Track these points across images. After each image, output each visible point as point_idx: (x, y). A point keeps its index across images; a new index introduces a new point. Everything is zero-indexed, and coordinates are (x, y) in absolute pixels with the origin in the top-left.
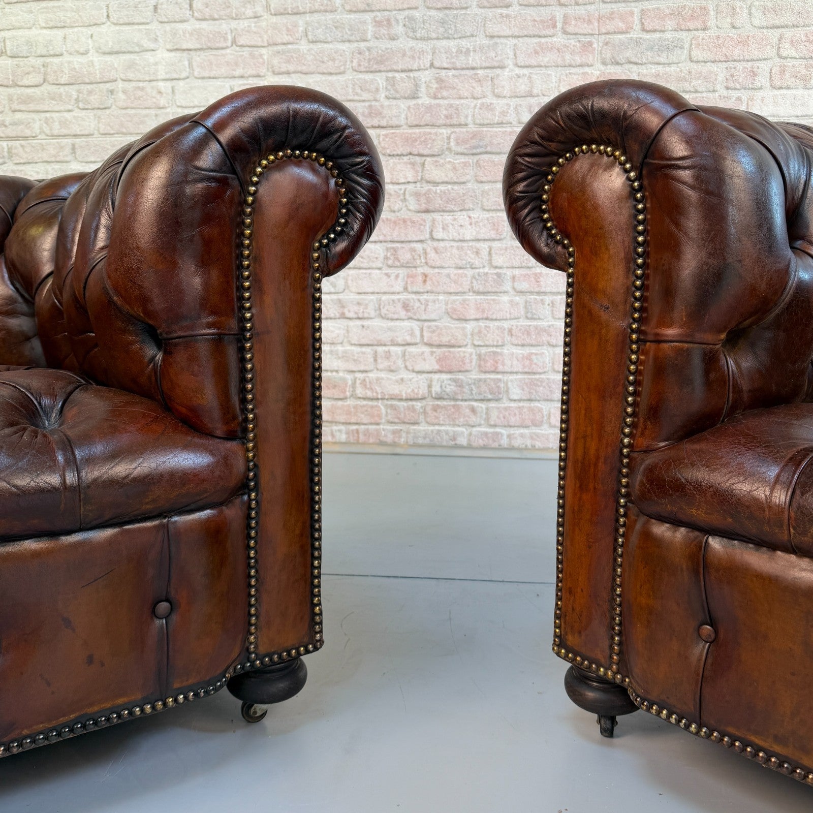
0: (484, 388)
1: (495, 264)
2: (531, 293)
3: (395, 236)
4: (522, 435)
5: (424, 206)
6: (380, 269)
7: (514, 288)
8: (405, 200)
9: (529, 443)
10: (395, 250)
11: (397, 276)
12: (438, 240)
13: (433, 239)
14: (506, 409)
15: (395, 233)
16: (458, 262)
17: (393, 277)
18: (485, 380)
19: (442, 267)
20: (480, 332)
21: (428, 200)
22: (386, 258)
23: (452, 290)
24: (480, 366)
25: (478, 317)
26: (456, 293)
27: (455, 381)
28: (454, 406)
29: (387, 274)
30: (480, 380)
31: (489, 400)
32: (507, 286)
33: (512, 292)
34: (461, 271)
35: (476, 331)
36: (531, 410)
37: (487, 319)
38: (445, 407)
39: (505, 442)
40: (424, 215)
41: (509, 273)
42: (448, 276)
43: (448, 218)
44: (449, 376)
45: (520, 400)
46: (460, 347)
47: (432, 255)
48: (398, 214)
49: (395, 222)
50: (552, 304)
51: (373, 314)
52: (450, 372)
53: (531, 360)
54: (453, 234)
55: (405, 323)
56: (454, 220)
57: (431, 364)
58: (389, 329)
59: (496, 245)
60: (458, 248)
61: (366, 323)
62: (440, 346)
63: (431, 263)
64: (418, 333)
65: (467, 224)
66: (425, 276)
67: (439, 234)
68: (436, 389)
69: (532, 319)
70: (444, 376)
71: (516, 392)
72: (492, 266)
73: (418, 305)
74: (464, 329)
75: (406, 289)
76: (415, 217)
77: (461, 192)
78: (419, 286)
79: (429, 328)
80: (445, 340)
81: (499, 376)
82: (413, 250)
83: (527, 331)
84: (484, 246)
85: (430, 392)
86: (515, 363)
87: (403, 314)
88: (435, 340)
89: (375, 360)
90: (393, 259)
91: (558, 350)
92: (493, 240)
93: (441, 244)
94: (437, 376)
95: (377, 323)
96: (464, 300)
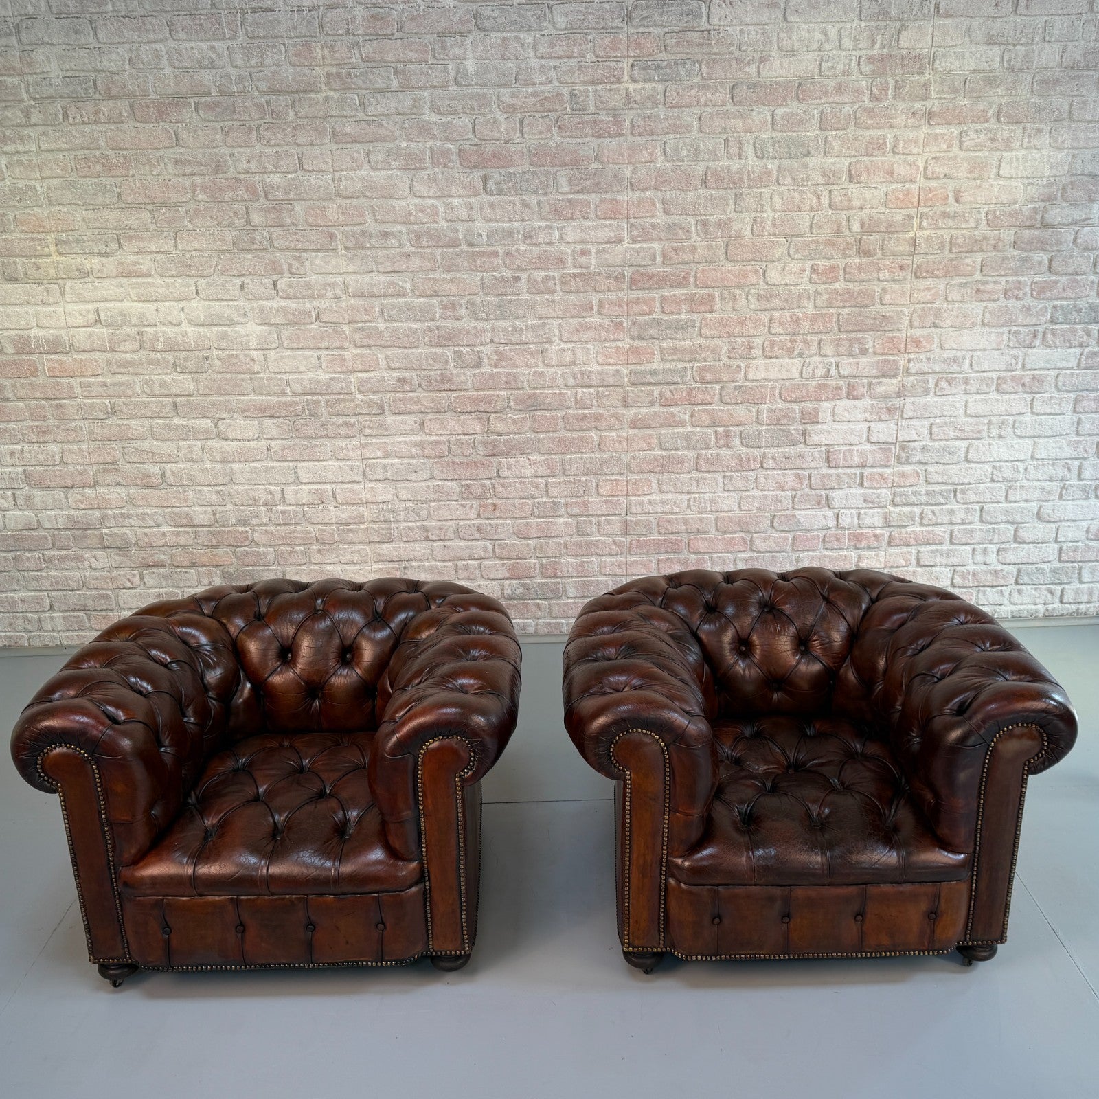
0: (546, 590)
1: (551, 495)
2: (582, 516)
5: (491, 452)
6: (456, 501)
7: (567, 512)
8: (474, 447)
10: (469, 486)
11: (471, 506)
12: (504, 477)
13: (499, 476)
14: (564, 604)
15: (468, 473)
16: (521, 494)
17: (467, 507)
18: (547, 584)
19: (508, 498)
20: (541, 547)
21: (494, 447)
22: (461, 492)
23: (517, 516)
24: (542, 573)
25: (539, 535)
26: (521, 518)
27: (523, 585)
28: (523, 604)
29: (462, 505)
30: (543, 583)
31: (551, 598)
32: (562, 511)
33: (566, 516)
34: (523, 501)
35: (538, 546)
37: (546, 537)
38: (515, 605)
39: (564, 629)
40: (491, 459)
41: (562, 501)
42: (514, 505)
43: (512, 460)
44: (518, 581)
45: (575, 598)
46: (525, 559)
47: (499, 489)
48: (470, 458)
49: (467, 464)
50: (598, 523)
51: (452, 536)
52: (518, 579)
53: (583, 567)
54: (515, 472)
55: (480, 542)
56: (517, 462)
57: (503, 573)
58: (467, 547)
59: (550, 480)
60: (520, 483)
61: (447, 543)
62: (509, 559)
63: (499, 495)
64: (491, 550)
65: (527, 464)
66: (495, 505)
67: (505, 473)
68: (508, 592)
69: (583, 535)
70: (514, 582)
71: (572, 592)
72: (548, 496)
73: (489, 528)
74: (528, 545)
75: (479, 515)
76: (484, 460)
77: (521, 440)
78: (489, 513)
79: (499, 545)
80: (513, 554)
81: (559, 580)
82: (484, 486)
83: (579, 545)
84: (542, 481)
85: (503, 594)
86: (570, 570)
87: (478, 535)
88: (505, 554)
89: (456, 572)
90: (466, 493)
91: (604, 559)
92: (549, 476)
93: (506, 481)
94: (508, 582)
95: (456, 543)
96: (528, 523)
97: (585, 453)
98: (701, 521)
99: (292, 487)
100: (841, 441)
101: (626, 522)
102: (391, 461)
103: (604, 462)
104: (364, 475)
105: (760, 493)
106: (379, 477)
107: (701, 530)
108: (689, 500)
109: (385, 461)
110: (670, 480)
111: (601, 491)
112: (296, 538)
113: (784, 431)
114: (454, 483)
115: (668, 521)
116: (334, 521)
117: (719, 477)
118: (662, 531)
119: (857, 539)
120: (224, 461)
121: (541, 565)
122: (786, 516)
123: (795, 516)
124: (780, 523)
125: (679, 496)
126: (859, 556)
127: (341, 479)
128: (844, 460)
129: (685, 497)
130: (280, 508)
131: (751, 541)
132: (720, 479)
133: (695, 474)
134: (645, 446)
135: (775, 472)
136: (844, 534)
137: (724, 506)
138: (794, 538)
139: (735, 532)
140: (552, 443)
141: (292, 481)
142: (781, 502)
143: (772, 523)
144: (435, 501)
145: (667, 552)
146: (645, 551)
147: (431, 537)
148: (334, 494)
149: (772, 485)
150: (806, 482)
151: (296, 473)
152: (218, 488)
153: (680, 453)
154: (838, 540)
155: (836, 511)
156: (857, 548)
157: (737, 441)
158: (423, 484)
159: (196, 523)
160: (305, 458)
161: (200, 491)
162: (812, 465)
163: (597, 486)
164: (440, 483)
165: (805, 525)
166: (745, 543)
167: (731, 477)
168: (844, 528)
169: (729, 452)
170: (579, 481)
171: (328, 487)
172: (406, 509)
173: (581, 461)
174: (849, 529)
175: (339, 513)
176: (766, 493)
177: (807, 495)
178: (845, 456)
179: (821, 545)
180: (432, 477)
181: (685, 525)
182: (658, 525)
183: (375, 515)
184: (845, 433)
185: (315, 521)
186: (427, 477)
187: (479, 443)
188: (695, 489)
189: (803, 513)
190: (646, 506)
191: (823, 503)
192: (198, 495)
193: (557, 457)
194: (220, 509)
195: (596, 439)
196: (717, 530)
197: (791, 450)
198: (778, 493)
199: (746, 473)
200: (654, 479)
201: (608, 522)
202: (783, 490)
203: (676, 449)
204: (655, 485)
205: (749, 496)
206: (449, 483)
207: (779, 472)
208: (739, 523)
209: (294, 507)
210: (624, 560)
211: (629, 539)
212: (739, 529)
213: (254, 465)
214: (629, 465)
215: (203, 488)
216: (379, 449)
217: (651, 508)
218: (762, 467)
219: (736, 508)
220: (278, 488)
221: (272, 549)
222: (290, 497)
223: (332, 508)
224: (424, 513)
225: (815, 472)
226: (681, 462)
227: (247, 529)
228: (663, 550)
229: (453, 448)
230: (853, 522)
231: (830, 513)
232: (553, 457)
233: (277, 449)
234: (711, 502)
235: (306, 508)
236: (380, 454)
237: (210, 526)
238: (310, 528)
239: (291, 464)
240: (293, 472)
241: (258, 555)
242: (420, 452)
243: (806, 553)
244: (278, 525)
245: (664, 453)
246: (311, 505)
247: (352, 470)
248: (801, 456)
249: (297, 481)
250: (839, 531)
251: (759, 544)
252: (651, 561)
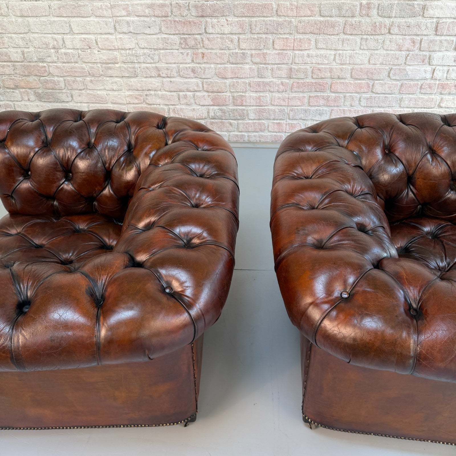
0: (236, 114)
1: (241, 48)
2: (261, 64)
3: (185, 31)
4: (255, 136)
5: (200, 14)
6: (178, 50)
7: (252, 61)
8: (189, 10)
9: (258, 139)
10: (185, 39)
11: (188, 54)
12: (210, 34)
13: (206, 32)
14: (247, 124)
15: (185, 30)
16: (221, 46)
17: (185, 54)
18: (237, 110)
19: (212, 49)
20: (234, 85)
21: (203, 10)
22: (180, 43)
23: (218, 62)
24: (234, 102)
25: (232, 77)
26: (221, 64)
27: (221, 110)
28: (221, 122)
29: (182, 53)
30: (234, 110)
31: (239, 119)
32: (248, 60)
33: (251, 63)
34: (223, 51)
35: (232, 84)
36: (259, 124)
37: (237, 78)
38: (216, 123)
39: (246, 139)
40: (201, 19)
41: (249, 52)
42: (216, 54)
43: (215, 20)
44: (218, 108)
45: (254, 119)
46: (223, 92)
47: (206, 42)
48: (186, 18)
49: (184, 23)
50: (272, 70)
51: (176, 75)
52: (218, 105)
53: (260, 99)
54: (218, 30)
55: (194, 80)
56: (218, 22)
57: (209, 101)
58: (185, 83)
59: (242, 36)
60: (221, 38)
61: (172, 80)
62: (212, 92)
63: (206, 46)
64: (201, 85)
65: (225, 24)
66: (203, 54)
67: (210, 30)
68: (212, 114)
69: (262, 78)
70: (216, 108)
71: (252, 116)
72: (240, 49)
73: (200, 70)
74: (225, 83)
75: (193, 61)
76: (196, 20)
77: (222, 5)
78: (200, 60)
79: (207, 82)
80: (215, 89)
81: (244, 108)
82: (196, 39)
83: (258, 84)
84: (235, 37)
85: (208, 115)
86: (252, 101)
87: (192, 75)
88: (210, 89)
89: (179, 99)
90: (184, 44)
91: (274, 94)
92: (241, 34)
93: (211, 36)
94: (212, 108)
95: (178, 80)
96: (225, 68)
97: (267, 17)
98: (342, 70)
99: (69, 36)
100: (449, 15)
101: (291, 69)
102: (132, 18)
103: (279, 24)
104: (115, 29)
105: (385, 52)
106: (125, 30)
107: (341, 77)
108: (335, 55)
109: (128, 19)
110: (324, 39)
111: (276, 46)
112: (75, 72)
113: (410, 5)
114: (175, 37)
115: (319, 70)
116: (98, 61)
117: (358, 39)
118: (315, 76)
119: (443, 88)
120: (22, 16)
121: (233, 97)
122: (400, 69)
123: (405, 70)
124: (395, 74)
125: (329, 52)
126: (442, 99)
127: (99, 31)
128: (448, 30)
129: (333, 52)
130: (63, 51)
131: (373, 85)
132: (358, 41)
133: (342, 36)
134: (309, 13)
135: (398, 37)
136: (435, 84)
137: (358, 60)
138: (402, 85)
139: (363, 79)
140: (244, 8)
141: (68, 31)
142: (398, 59)
143: (389, 74)
144: (163, 49)
145: (316, 91)
146: (301, 90)
147: (162, 75)
148: (96, 42)
149: (394, 46)
150: (417, 46)
151: (70, 25)
152: (22, 36)
153: (333, 19)
154: (430, 87)
155: (434, 67)
156: (441, 94)
157: (374, 12)
158: (154, 36)
159: (12, 59)
160: (74, 14)
161: (11, 38)
162: (425, 33)
163: (273, 42)
164: (166, 36)
165: (411, 76)
166: (369, 87)
167: (367, 39)
168: (436, 79)
169: (368, 20)
170: (261, 38)
171: (92, 37)
172: (145, 54)
173: (263, 23)
174: (439, 80)
175: (101, 56)
176: (389, 52)
177: (417, 55)
178: (449, 27)
179: (419, 90)
180: (161, 32)
181: (330, 72)
182: (312, 73)
183: (124, 58)
184: (453, 9)
185: (86, 61)
186: (157, 31)
187: (192, 7)
188: (340, 47)
189: (411, 68)
190: (306, 58)
191: (427, 60)
192: (11, 40)
193: (247, 19)
194: (26, 50)
195: (274, 6)
196: (351, 77)
197: (412, 21)
198: (397, 52)
199: (377, 37)
200: (312, 37)
201: (279, 69)
202: (400, 51)
203: (331, 17)
204: (313, 43)
205: (377, 54)
206: (172, 36)
207: (401, 37)
208: (367, 73)
209: (72, 51)
210: (287, 95)
211: (292, 81)
212: (366, 77)
213: (42, 19)
214: (296, 27)
215: (13, 35)
216: (124, 9)
217: (308, 60)
218: (389, 32)
219: (366, 62)
220: (60, 37)
221: (62, 79)
222: (68, 43)
223: (96, 52)
224: (156, 58)
225: (425, 38)
226: (333, 26)
227: (45, 64)
228: (313, 90)
229: (174, 10)
230: (443, 76)
231: (429, 68)
232: (244, 19)
233: (55, 7)
234: (350, 57)
235: (80, 52)
236: (124, 13)
237: (22, 62)
238: (84, 65)
239: (66, 19)
240: (68, 25)
241: (54, 82)
242: (152, 13)
243: (408, 96)
244: (64, 63)
245: (322, 19)
246: (83, 49)
247: (106, 25)
248: (418, 26)
249: (71, 32)
250: (432, 82)
251: (378, 88)
252: (304, 97)
